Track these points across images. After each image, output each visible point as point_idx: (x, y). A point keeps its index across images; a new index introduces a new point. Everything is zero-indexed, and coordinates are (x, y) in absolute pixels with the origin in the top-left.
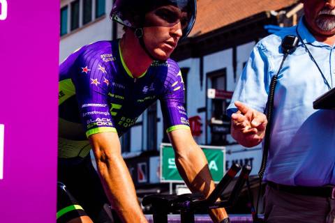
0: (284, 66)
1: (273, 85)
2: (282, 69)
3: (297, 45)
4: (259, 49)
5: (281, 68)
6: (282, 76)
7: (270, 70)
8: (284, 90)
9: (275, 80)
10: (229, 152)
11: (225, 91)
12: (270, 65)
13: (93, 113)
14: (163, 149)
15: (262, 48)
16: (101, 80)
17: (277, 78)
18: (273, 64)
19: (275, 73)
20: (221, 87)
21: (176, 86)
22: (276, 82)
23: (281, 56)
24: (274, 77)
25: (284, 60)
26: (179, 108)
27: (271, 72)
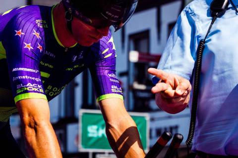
0: (212, 30)
1: (201, 50)
2: (210, 33)
3: (227, 8)
4: (187, 13)
5: (209, 31)
6: (210, 40)
7: (197, 34)
8: (212, 55)
9: (202, 45)
10: (152, 120)
11: (148, 54)
12: (197, 28)
13: (24, 77)
14: (83, 116)
15: (190, 12)
16: (35, 46)
17: (205, 42)
18: (200, 28)
19: (203, 38)
20: (144, 50)
21: (107, 53)
22: (204, 47)
23: (209, 20)
24: (201, 41)
25: (212, 23)
26: (110, 75)
27: (199, 37)
